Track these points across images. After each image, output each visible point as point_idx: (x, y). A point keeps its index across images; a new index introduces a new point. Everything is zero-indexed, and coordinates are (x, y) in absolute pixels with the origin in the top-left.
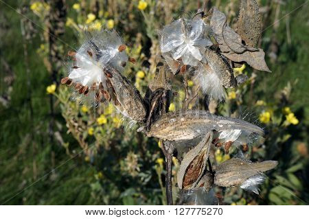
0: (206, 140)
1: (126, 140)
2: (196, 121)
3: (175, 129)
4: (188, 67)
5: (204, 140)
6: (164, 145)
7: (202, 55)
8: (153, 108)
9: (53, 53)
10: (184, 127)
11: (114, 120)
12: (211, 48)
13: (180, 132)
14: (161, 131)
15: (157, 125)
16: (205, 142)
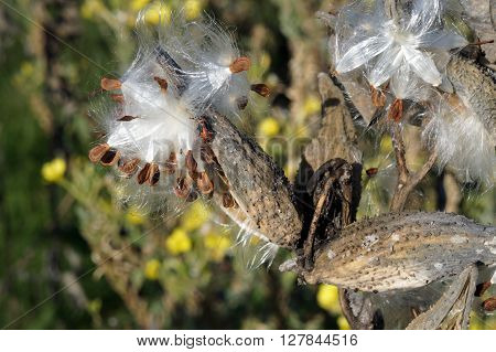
0: (460, 287)
1: (237, 290)
2: (432, 240)
3: (378, 263)
4: (406, 103)
5: (454, 288)
6: (348, 302)
7: (441, 72)
8: (318, 211)
9: (55, 83)
10: (400, 256)
11: (209, 243)
12: (464, 54)
13: (389, 270)
14: (341, 269)
15: (330, 254)
16: (457, 293)
